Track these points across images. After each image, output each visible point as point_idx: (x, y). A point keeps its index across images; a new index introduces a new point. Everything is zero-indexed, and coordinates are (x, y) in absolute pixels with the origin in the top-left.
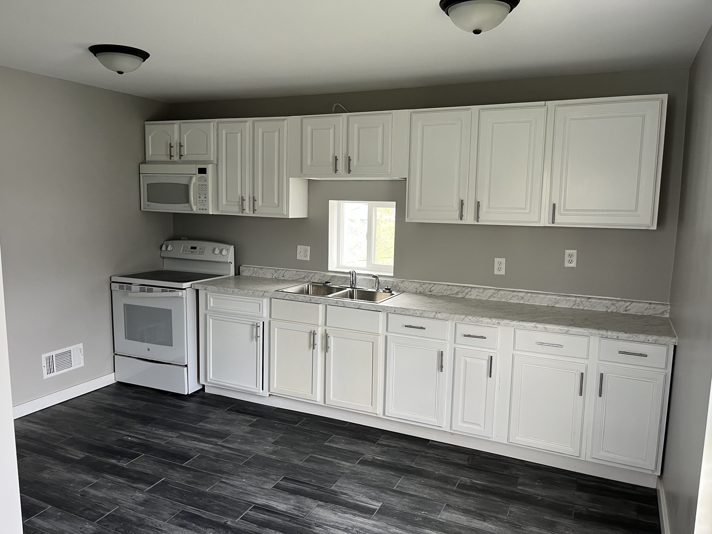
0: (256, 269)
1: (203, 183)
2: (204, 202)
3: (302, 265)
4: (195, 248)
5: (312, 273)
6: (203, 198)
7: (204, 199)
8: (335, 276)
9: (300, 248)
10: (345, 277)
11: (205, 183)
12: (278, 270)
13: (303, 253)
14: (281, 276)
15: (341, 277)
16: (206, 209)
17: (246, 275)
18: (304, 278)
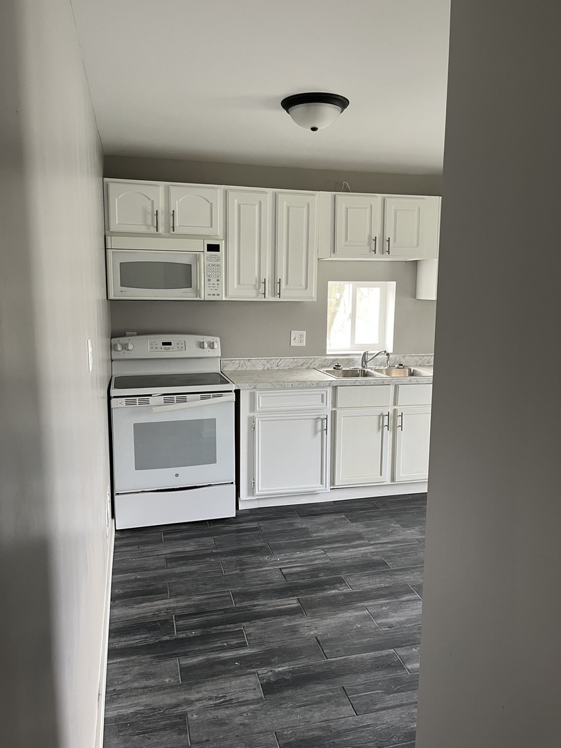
0: (242, 361)
1: (216, 263)
2: (216, 285)
3: (298, 351)
4: (169, 344)
5: (311, 358)
6: (214, 280)
7: (216, 282)
8: (337, 359)
9: (294, 334)
10: (347, 359)
11: (218, 263)
12: (271, 360)
13: (298, 338)
14: (275, 365)
15: (343, 359)
16: (218, 295)
17: (230, 370)
18: (302, 365)
